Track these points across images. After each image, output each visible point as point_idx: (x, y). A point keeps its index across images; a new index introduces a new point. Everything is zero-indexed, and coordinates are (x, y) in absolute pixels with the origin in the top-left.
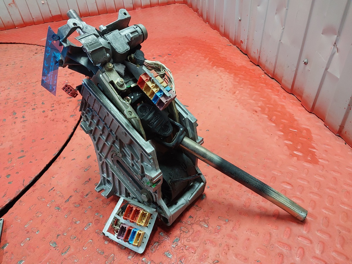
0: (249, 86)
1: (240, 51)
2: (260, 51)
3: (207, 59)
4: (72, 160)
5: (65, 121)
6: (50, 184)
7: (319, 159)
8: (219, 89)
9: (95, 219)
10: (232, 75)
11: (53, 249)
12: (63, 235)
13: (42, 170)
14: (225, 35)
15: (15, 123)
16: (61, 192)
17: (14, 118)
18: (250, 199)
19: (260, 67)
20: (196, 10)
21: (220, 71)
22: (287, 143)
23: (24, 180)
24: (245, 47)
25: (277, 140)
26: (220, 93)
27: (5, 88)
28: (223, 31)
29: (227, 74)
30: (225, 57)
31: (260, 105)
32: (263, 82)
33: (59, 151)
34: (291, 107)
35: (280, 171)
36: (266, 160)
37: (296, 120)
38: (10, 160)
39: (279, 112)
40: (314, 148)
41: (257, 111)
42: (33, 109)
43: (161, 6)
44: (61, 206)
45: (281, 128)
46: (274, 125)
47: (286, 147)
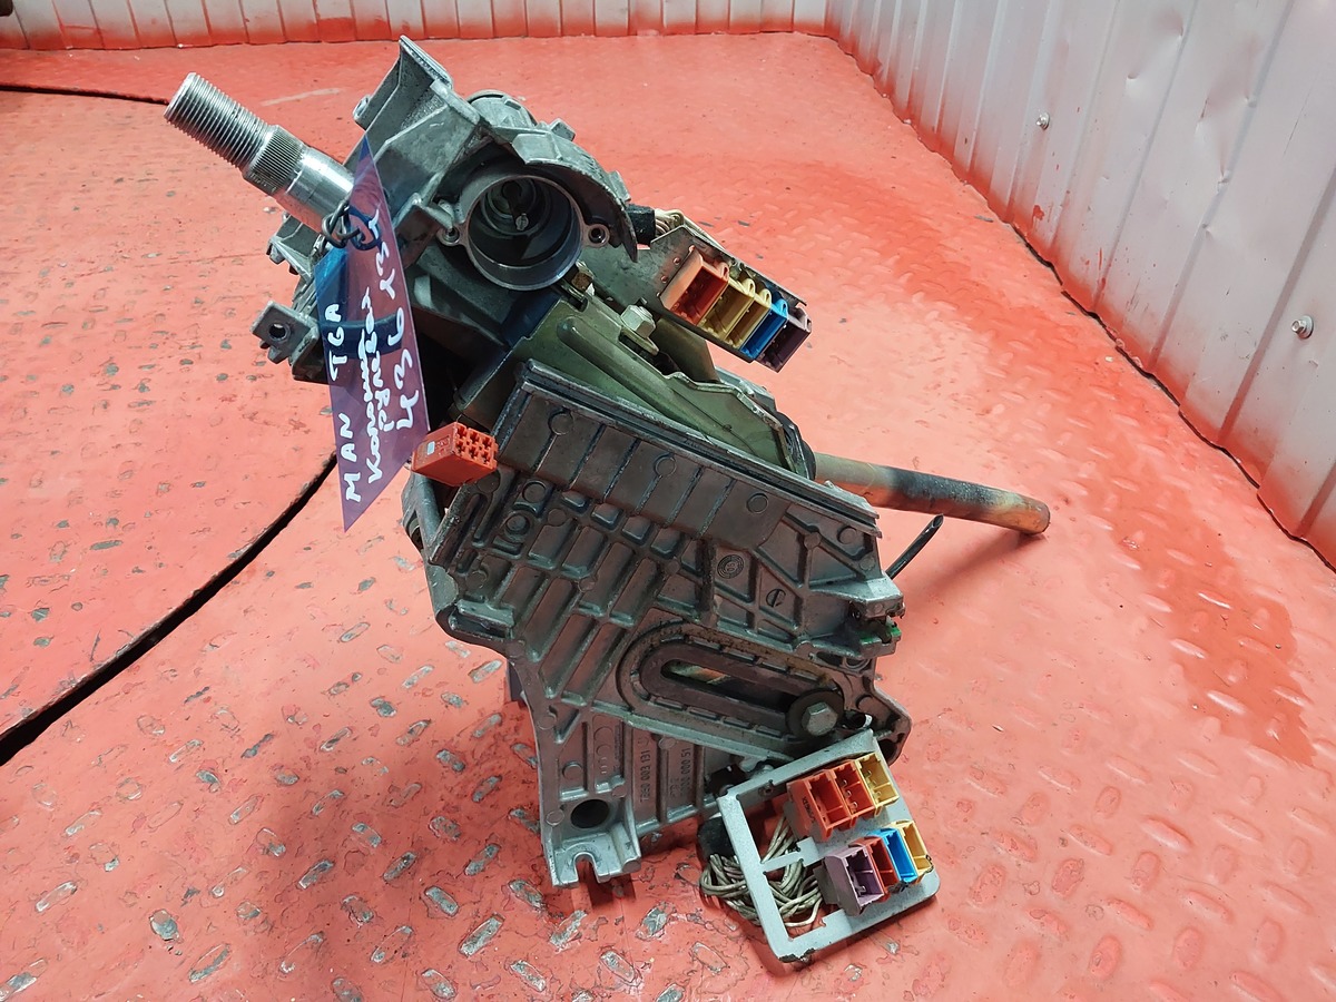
0: (1049, 392)
1: (1027, 249)
2: (1111, 259)
3: (891, 261)
4: (298, 587)
5: (298, 426)
6: (197, 672)
7: (1317, 740)
8: (926, 388)
9: (350, 847)
10: (985, 338)
11: (158, 945)
12: (211, 893)
13: (174, 608)
14: (975, 177)
15: (105, 407)
16: (232, 713)
17: (109, 387)
18: (1002, 867)
19: (1101, 323)
20: (871, 68)
21: (934, 314)
22: (1183, 653)
23: (98, 639)
24: (1049, 236)
25: (1142, 631)
26: (926, 403)
27: (93, 266)
28: (969, 161)
29: (966, 332)
30: (963, 261)
31: (1084, 476)
32: (1108, 383)
33: (255, 540)
34: (1211, 503)
35: (1143, 769)
36: (1085, 711)
37: (1229, 562)
38: (59, 548)
39: (1161, 516)
40: (1299, 692)
41: (1072, 498)
42: (182, 362)
43: (736, 37)
44: (221, 771)
45: (1163, 587)
46: (1136, 566)
47: (1175, 669)
